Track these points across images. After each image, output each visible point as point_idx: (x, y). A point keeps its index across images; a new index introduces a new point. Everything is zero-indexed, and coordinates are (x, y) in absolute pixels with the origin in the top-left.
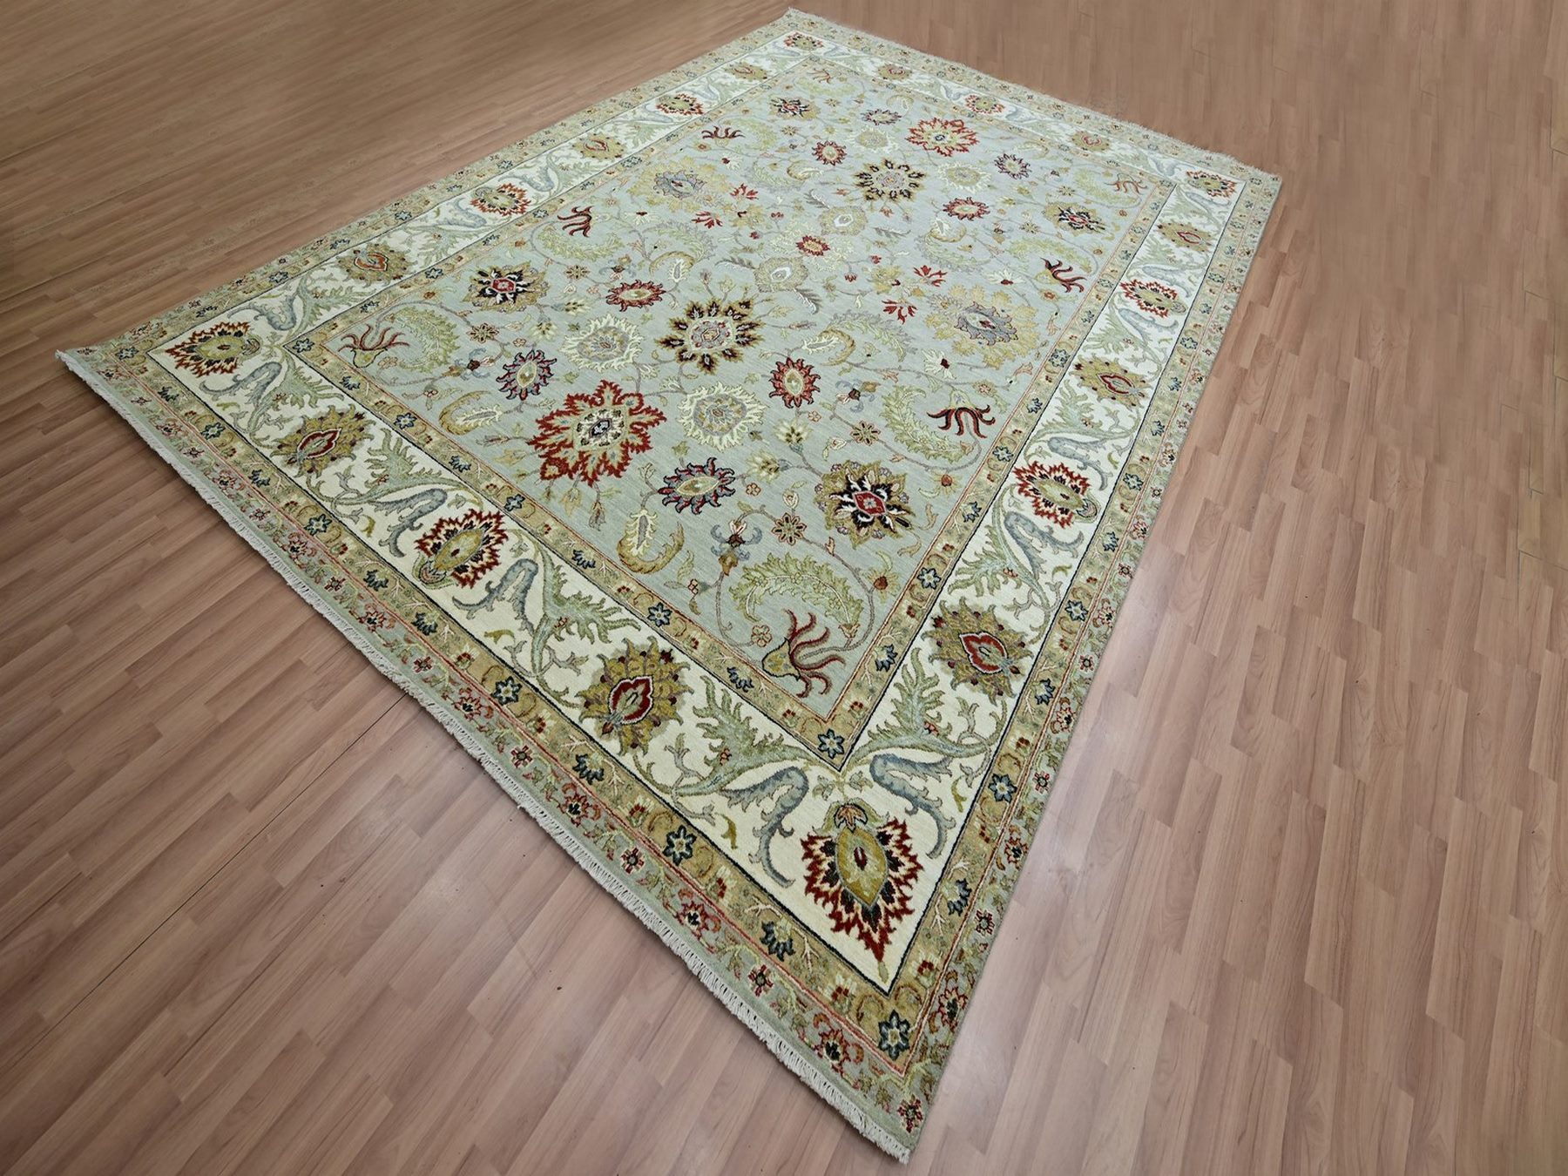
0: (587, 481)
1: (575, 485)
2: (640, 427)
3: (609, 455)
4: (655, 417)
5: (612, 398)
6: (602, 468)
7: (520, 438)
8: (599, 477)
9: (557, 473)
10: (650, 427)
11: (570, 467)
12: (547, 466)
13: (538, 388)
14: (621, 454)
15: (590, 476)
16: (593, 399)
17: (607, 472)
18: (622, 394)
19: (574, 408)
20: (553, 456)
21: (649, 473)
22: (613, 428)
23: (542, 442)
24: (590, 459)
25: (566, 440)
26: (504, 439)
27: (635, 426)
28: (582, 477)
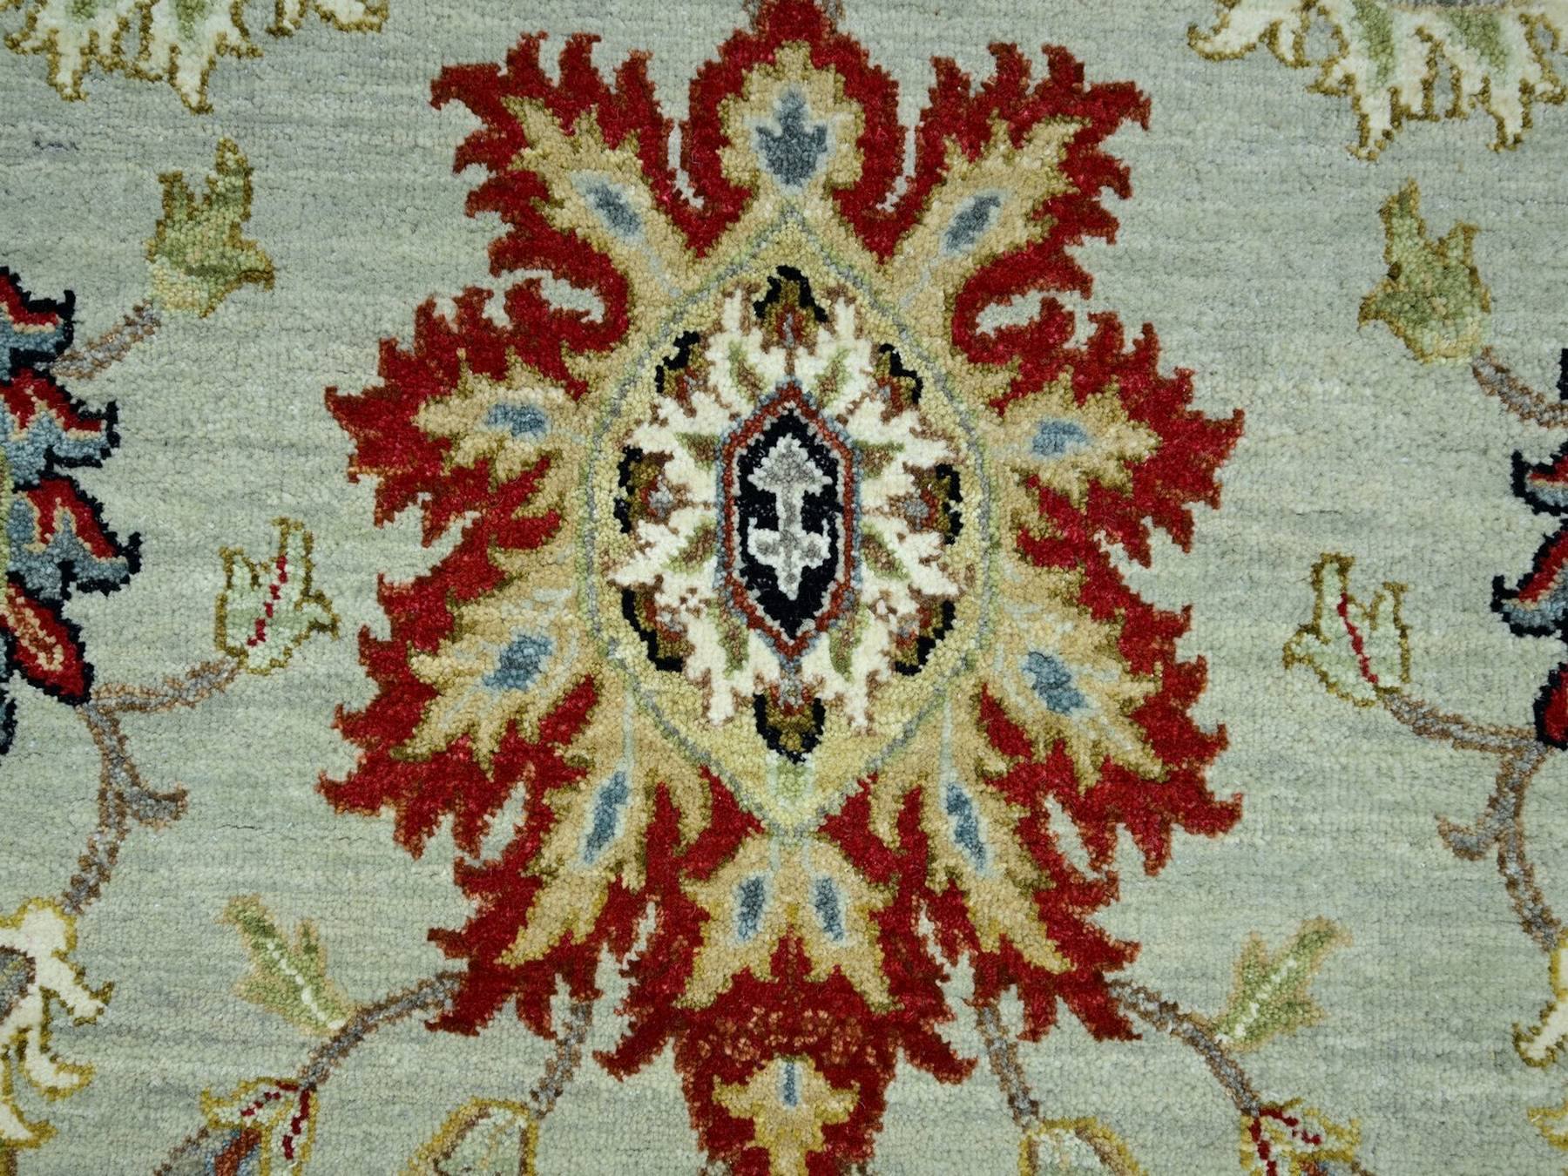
0: (1065, 1015)
1: (1022, 1105)
2: (1023, 310)
3: (1026, 708)
4: (1052, 137)
5: (637, 196)
6: (1063, 829)
7: (366, 1020)
8: (1109, 921)
9: (841, 1106)
10: (1086, 251)
11: (876, 992)
12: (734, 1100)
13: (90, 510)
14: (1093, 632)
15: (1045, 955)
16: (524, 300)
17: (1126, 845)
18: (674, 105)
19: (476, 479)
20: (700, 992)
21: (1382, 644)
22: (872, 458)
23: (531, 944)
24: (940, 825)
25: (662, 799)
26: (276, 1118)
27: (991, 319)
28: (1011, 1006)
